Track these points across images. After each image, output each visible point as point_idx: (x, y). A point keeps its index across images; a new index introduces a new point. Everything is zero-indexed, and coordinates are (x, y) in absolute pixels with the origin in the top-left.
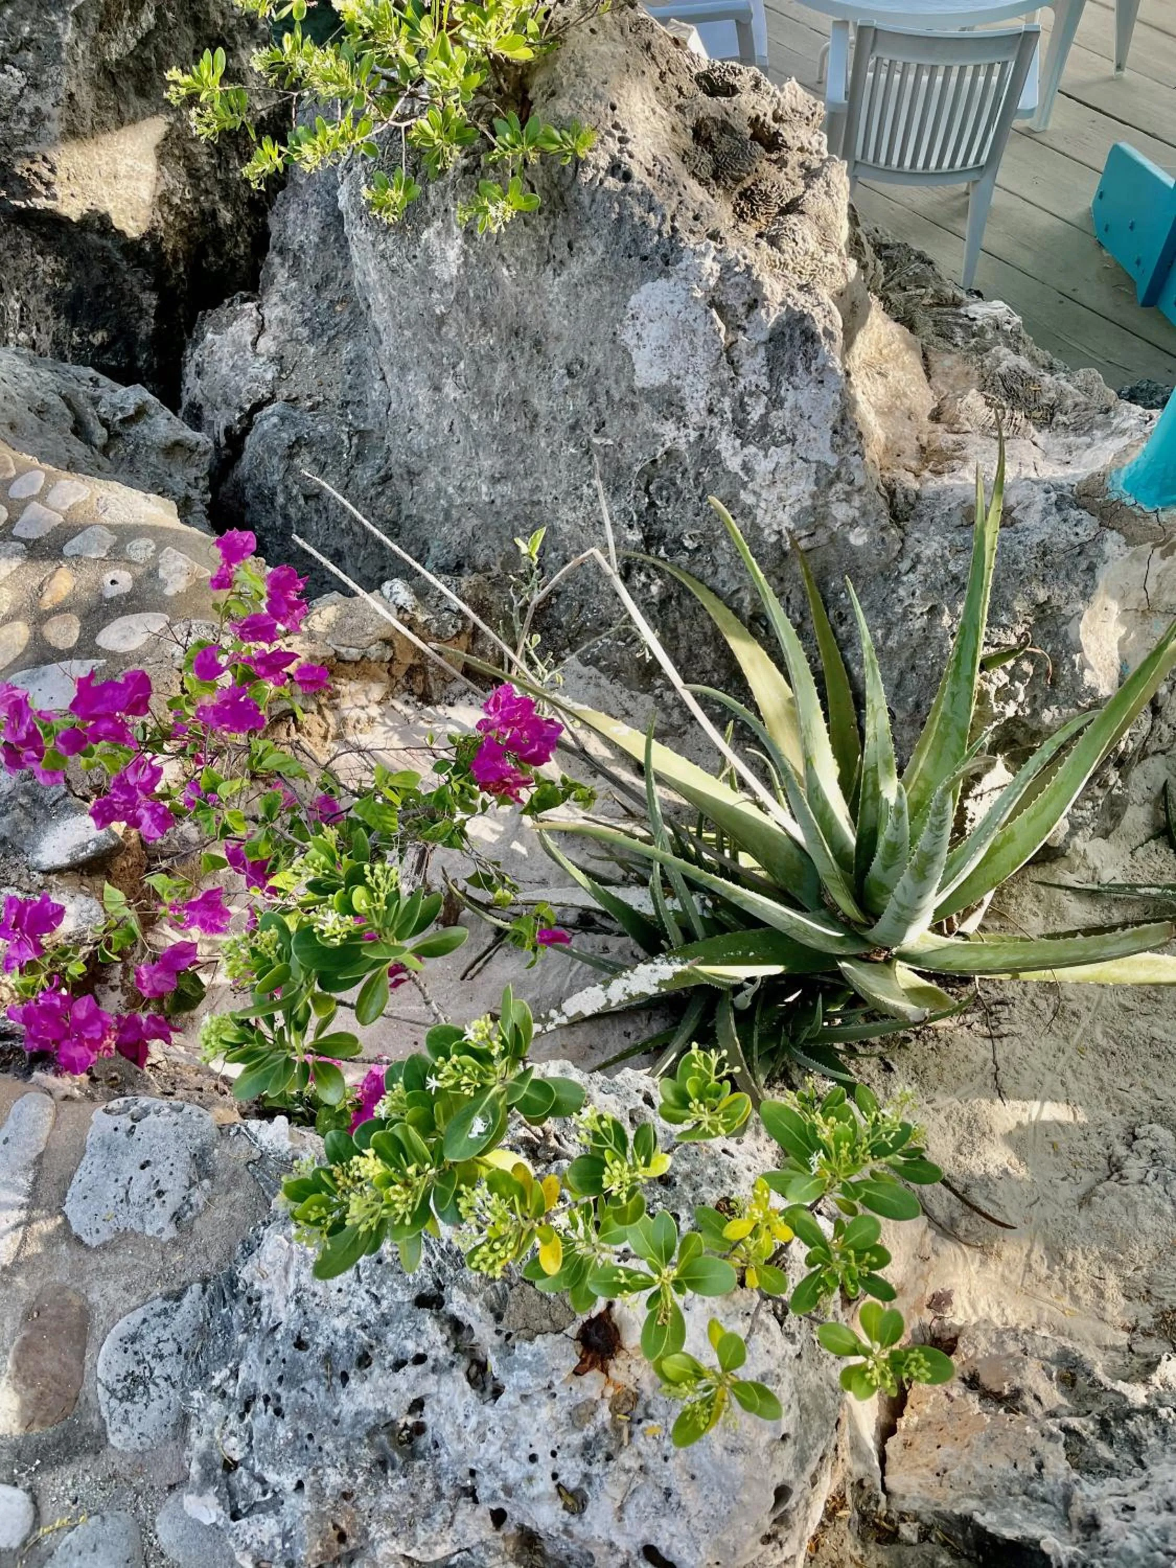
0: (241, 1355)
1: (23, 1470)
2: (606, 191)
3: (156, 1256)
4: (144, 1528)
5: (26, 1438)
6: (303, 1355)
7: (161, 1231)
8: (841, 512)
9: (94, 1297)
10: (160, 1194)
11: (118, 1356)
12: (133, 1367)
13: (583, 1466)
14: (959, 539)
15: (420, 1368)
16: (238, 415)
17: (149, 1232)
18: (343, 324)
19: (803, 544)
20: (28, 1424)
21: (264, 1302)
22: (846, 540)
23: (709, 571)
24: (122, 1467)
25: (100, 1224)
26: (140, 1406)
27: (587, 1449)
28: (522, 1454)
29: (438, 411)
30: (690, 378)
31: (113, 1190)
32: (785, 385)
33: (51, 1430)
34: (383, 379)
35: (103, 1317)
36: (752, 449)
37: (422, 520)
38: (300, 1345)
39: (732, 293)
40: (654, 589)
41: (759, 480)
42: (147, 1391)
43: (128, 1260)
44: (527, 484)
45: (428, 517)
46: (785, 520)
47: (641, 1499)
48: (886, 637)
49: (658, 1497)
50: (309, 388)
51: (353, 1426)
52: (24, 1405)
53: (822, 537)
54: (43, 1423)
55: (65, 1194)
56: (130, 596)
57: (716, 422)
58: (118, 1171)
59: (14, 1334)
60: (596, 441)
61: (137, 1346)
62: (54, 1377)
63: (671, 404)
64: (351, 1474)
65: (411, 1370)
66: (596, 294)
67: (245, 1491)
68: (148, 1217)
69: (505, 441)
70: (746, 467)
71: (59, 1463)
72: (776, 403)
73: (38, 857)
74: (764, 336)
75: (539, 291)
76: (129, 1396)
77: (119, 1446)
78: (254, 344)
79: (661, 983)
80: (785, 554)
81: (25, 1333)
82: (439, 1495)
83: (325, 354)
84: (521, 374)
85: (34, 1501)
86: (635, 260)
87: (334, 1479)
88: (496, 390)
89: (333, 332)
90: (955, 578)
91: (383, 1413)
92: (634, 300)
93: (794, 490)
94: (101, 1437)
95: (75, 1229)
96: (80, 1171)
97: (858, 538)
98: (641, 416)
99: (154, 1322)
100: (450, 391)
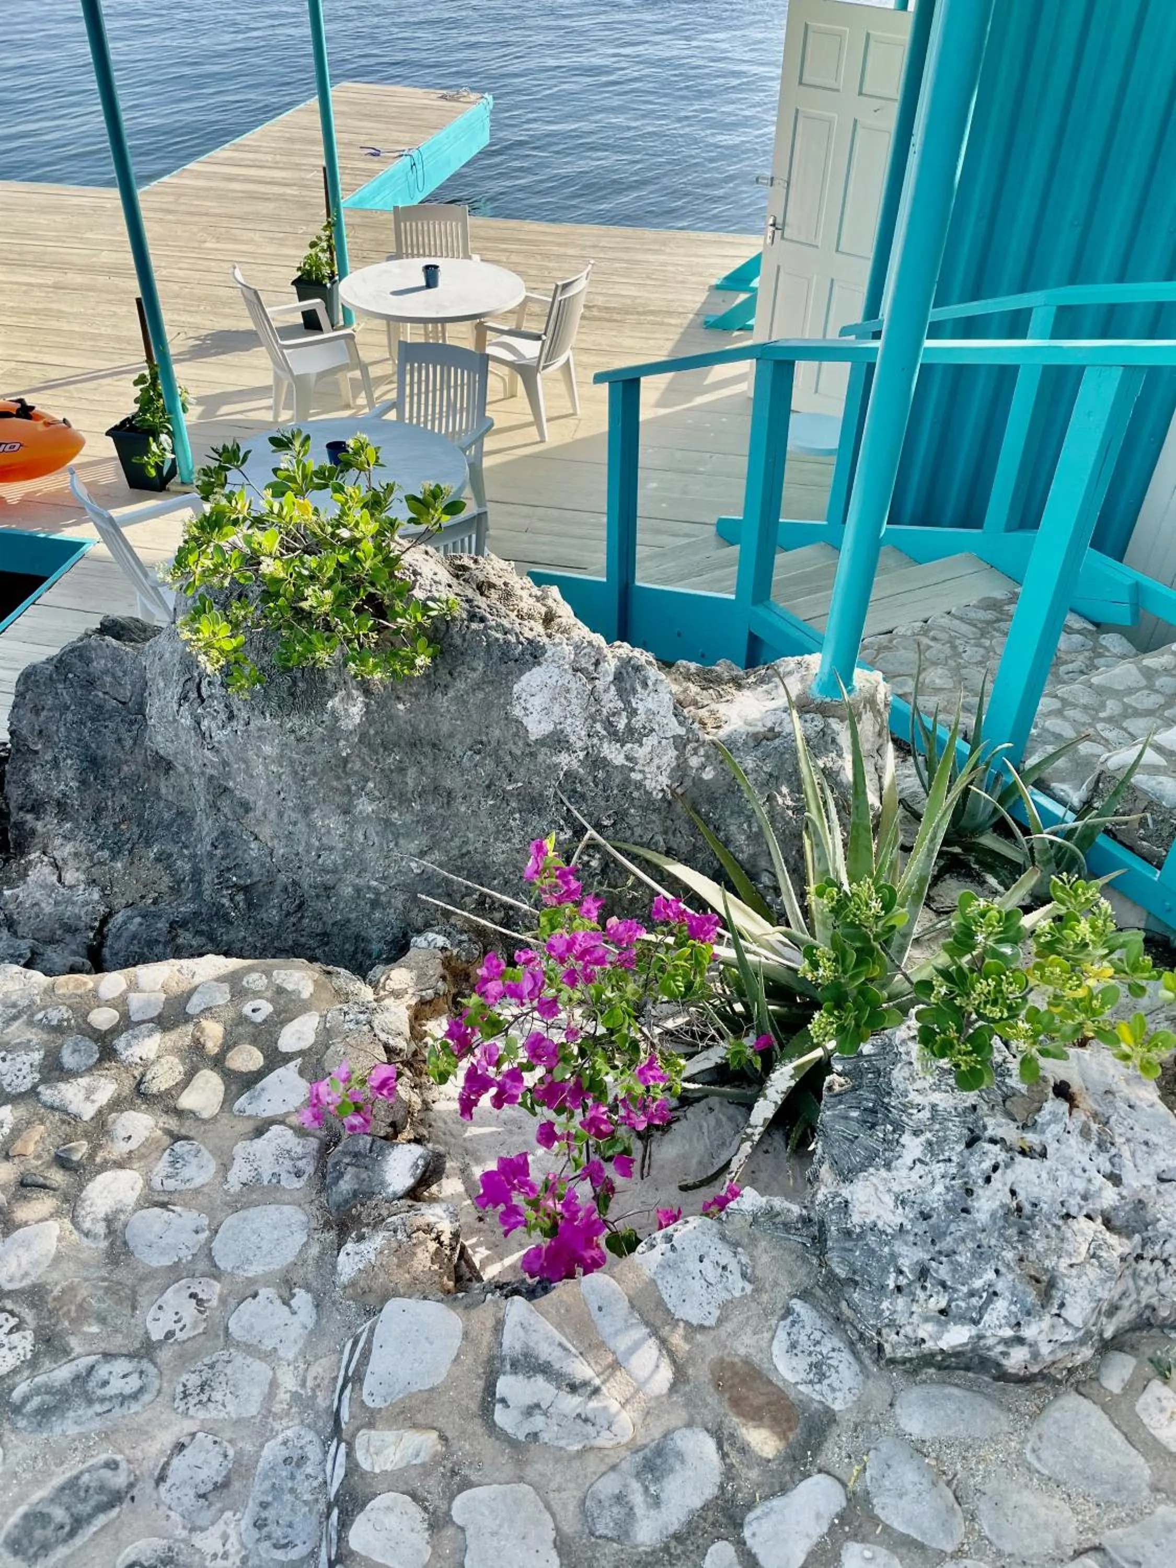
0: (894, 1257)
1: (805, 1465)
2: (474, 631)
3: (753, 1305)
4: (900, 1435)
5: (789, 1446)
6: (934, 1220)
7: (743, 1289)
8: (694, 762)
9: (742, 1351)
10: (724, 1268)
11: (794, 1362)
12: (809, 1360)
13: (1107, 1156)
14: (759, 754)
15: (999, 1171)
16: (91, 935)
17: (737, 1294)
18: (135, 837)
19: (679, 791)
20: (783, 1436)
21: (880, 1224)
22: (701, 779)
23: (629, 833)
24: (854, 1417)
25: (707, 1308)
26: (834, 1375)
27: (1101, 1146)
28: (1078, 1172)
29: (352, 828)
30: (569, 721)
31: (698, 1284)
32: (633, 701)
33: (798, 1431)
34: (256, 838)
35: (760, 1355)
36: (629, 746)
37: (348, 921)
38: (926, 1217)
39: (583, 661)
40: (594, 863)
41: (641, 762)
42: (830, 1366)
43: (740, 1318)
44: (457, 842)
45: (353, 916)
46: (664, 780)
47: (1139, 1154)
48: (750, 827)
49: (1144, 1148)
50: (137, 891)
51: (995, 1223)
52: (771, 1428)
53: (688, 782)
54: (791, 1429)
55: (668, 1310)
56: (277, 1012)
57: (595, 740)
58: (689, 1273)
59: (720, 1402)
60: (510, 788)
61: (800, 1348)
62: (768, 1404)
63: (559, 741)
64: (1015, 1248)
65: (995, 1176)
66: (481, 695)
67: (968, 1308)
68: (730, 1287)
69: (428, 821)
70: (628, 758)
71: (820, 1444)
72: (634, 712)
73: (390, 1190)
74: (611, 678)
75: (432, 709)
76: (822, 1376)
77: (843, 1407)
78: (60, 880)
79: (792, 1077)
80: (670, 803)
81: (727, 1395)
82: (1058, 1228)
83: (132, 863)
84: (430, 770)
85: (828, 1473)
86: (511, 664)
87: (1009, 1255)
88: (410, 789)
89: (129, 846)
90: (771, 775)
91: (1003, 1206)
92: (516, 688)
93: (665, 759)
94: (828, 1410)
95: (695, 1322)
96: (663, 1292)
97: (708, 775)
98: (541, 758)
99: (794, 1330)
100: (365, 806)
